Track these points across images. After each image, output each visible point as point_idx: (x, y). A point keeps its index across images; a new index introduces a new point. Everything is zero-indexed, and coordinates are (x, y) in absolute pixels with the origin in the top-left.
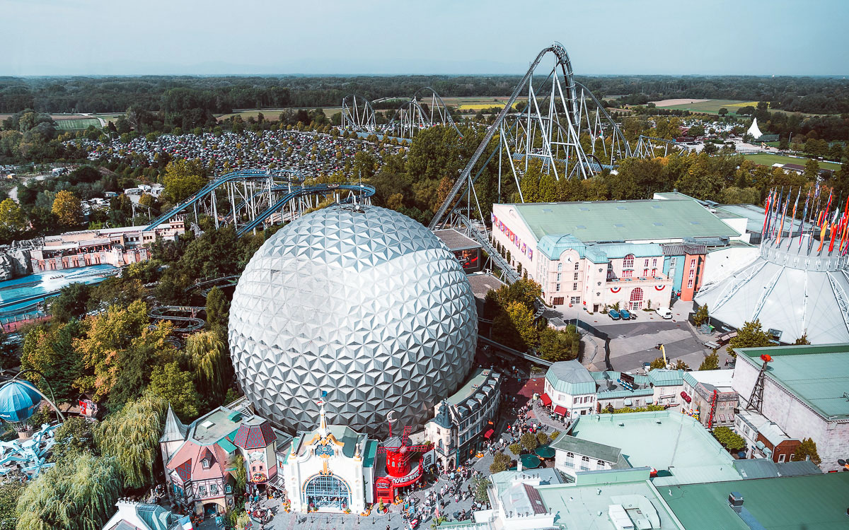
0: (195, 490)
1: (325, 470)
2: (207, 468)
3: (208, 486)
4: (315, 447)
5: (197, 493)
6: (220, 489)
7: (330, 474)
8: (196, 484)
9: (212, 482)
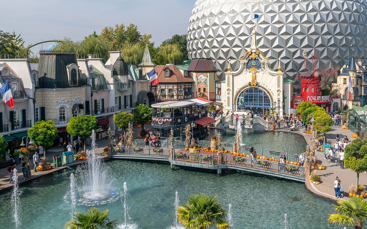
0: (158, 92)
1: (253, 81)
2: (167, 77)
3: (167, 89)
4: (246, 61)
5: (159, 94)
6: (175, 94)
7: (257, 85)
8: (159, 87)
9: (171, 87)
